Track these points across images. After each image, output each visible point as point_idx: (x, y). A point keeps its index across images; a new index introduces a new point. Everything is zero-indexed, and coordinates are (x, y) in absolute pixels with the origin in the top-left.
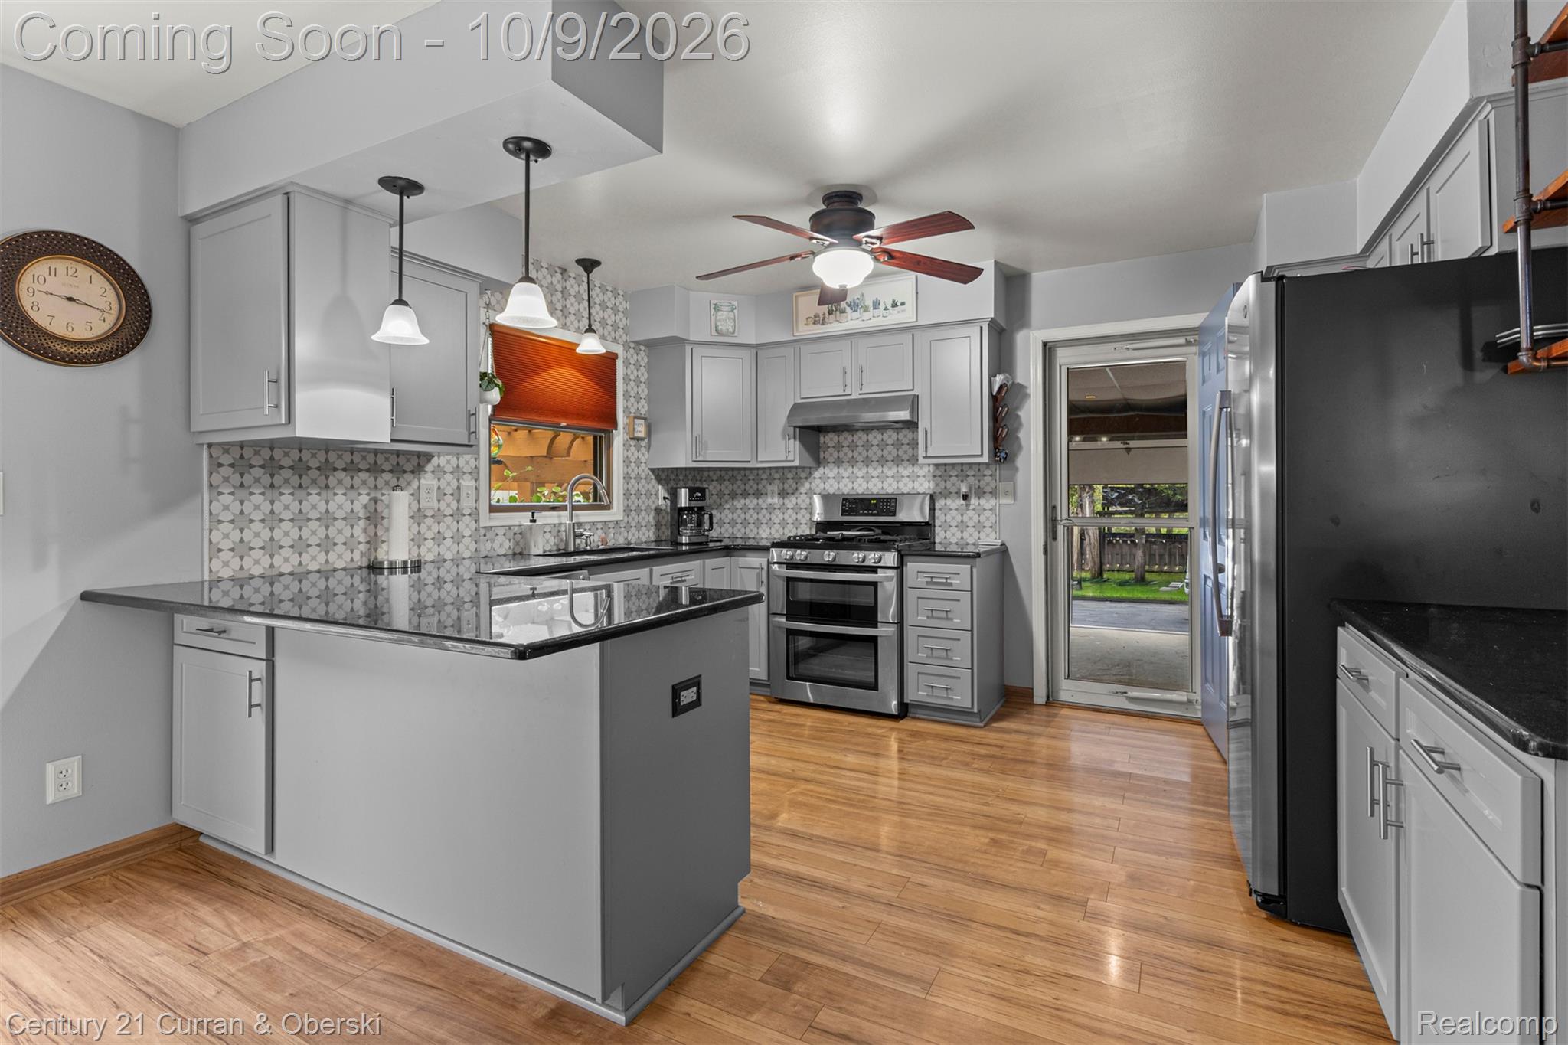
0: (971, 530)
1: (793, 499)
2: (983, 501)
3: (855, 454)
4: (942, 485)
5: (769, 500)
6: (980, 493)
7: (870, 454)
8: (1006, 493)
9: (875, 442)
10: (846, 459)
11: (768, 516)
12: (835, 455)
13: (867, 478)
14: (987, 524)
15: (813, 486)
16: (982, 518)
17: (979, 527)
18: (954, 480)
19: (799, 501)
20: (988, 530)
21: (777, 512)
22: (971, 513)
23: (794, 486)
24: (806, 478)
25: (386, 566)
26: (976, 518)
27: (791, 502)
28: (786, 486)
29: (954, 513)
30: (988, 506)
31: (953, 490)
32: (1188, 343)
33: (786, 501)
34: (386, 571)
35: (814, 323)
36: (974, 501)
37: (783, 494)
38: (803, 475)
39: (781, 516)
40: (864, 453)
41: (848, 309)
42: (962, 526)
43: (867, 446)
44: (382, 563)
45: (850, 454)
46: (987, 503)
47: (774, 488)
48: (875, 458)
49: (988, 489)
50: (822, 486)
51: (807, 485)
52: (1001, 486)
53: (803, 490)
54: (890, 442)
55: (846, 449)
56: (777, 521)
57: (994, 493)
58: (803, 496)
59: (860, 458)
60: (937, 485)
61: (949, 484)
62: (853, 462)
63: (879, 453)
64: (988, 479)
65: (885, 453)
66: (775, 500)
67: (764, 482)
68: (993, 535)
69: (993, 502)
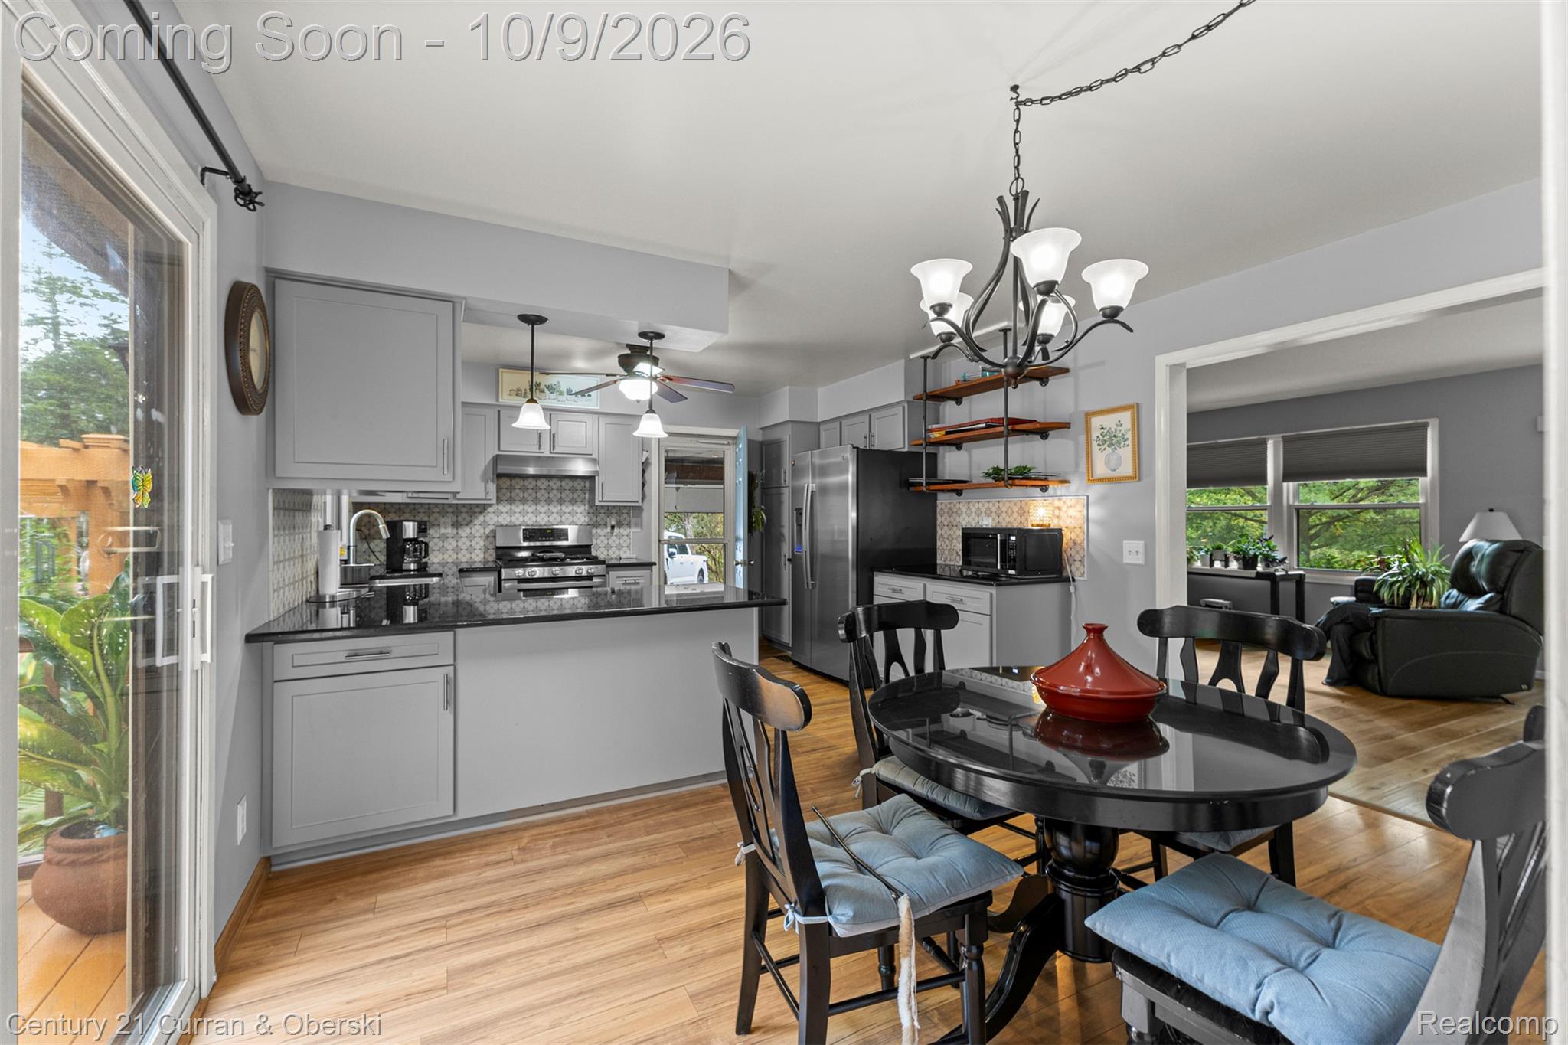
0: (614, 549)
1: (468, 530)
2: (622, 530)
3: (526, 495)
4: (594, 519)
5: (443, 531)
6: (620, 524)
7: (539, 495)
8: (636, 525)
9: (543, 487)
10: (517, 498)
11: (441, 544)
12: (508, 495)
13: (536, 513)
14: (625, 545)
15: (487, 519)
16: (622, 541)
17: (619, 547)
18: (602, 515)
19: (473, 531)
20: (625, 549)
21: (451, 540)
22: (614, 538)
23: (468, 519)
24: (481, 513)
25: (328, 600)
26: (617, 541)
27: (465, 532)
28: (460, 519)
29: (602, 538)
30: (625, 533)
31: (602, 522)
32: (729, 444)
33: (460, 531)
34: (328, 604)
35: (517, 395)
36: (616, 530)
37: (457, 525)
38: (476, 510)
39: (454, 544)
40: (534, 495)
41: (546, 390)
42: (608, 547)
43: (536, 489)
44: (325, 597)
45: (521, 495)
46: (624, 531)
47: (449, 519)
48: (542, 498)
49: (625, 522)
50: (496, 519)
51: (481, 518)
52: (633, 520)
53: (477, 522)
54: (555, 487)
55: (517, 491)
56: (450, 547)
57: (629, 525)
58: (477, 527)
59: (530, 498)
60: (591, 519)
61: (599, 519)
62: (524, 501)
63: (547, 495)
64: (625, 516)
65: (551, 495)
66: (450, 531)
67: (436, 515)
68: (628, 552)
69: (628, 530)
